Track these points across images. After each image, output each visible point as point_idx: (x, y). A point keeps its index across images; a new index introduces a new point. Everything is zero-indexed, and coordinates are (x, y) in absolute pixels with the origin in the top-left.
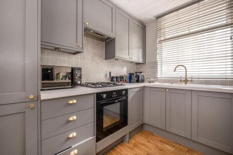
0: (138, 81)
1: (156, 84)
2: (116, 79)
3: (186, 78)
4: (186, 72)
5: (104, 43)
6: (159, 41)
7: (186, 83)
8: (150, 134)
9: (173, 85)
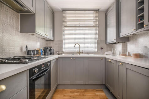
0: (51, 54)
1: (63, 55)
2: (33, 52)
3: (80, 51)
4: (80, 47)
5: (19, 14)
6: (64, 27)
7: (80, 54)
8: (62, 90)
9: (74, 55)
